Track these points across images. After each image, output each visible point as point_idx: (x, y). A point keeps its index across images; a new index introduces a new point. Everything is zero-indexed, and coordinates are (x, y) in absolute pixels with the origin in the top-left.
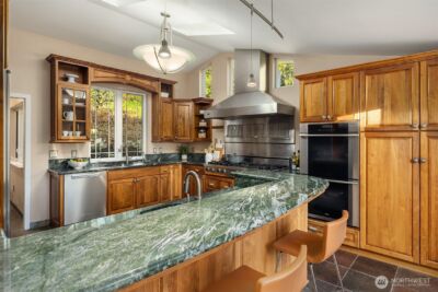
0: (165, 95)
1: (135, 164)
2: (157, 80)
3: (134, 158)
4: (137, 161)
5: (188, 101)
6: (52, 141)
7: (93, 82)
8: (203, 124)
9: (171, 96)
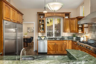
0: (67, 17)
1: (58, 39)
2: (64, 13)
3: (57, 37)
4: (58, 38)
5: (75, 18)
6: (38, 32)
7: (46, 17)
8: (80, 26)
9: (69, 18)
